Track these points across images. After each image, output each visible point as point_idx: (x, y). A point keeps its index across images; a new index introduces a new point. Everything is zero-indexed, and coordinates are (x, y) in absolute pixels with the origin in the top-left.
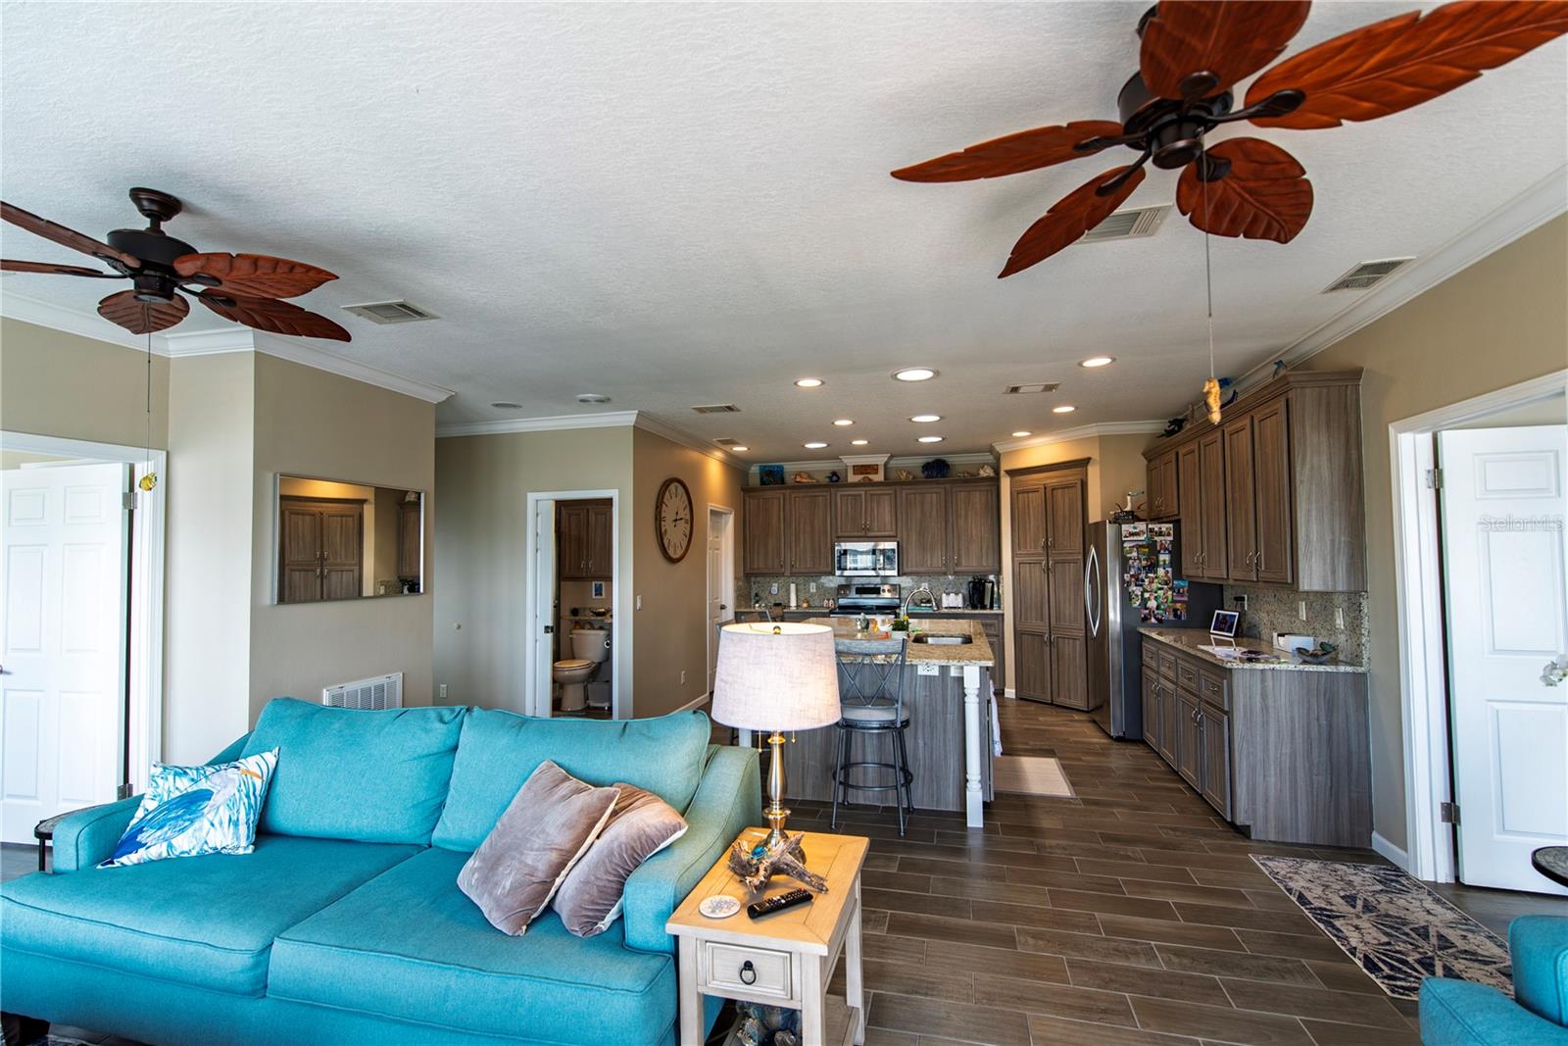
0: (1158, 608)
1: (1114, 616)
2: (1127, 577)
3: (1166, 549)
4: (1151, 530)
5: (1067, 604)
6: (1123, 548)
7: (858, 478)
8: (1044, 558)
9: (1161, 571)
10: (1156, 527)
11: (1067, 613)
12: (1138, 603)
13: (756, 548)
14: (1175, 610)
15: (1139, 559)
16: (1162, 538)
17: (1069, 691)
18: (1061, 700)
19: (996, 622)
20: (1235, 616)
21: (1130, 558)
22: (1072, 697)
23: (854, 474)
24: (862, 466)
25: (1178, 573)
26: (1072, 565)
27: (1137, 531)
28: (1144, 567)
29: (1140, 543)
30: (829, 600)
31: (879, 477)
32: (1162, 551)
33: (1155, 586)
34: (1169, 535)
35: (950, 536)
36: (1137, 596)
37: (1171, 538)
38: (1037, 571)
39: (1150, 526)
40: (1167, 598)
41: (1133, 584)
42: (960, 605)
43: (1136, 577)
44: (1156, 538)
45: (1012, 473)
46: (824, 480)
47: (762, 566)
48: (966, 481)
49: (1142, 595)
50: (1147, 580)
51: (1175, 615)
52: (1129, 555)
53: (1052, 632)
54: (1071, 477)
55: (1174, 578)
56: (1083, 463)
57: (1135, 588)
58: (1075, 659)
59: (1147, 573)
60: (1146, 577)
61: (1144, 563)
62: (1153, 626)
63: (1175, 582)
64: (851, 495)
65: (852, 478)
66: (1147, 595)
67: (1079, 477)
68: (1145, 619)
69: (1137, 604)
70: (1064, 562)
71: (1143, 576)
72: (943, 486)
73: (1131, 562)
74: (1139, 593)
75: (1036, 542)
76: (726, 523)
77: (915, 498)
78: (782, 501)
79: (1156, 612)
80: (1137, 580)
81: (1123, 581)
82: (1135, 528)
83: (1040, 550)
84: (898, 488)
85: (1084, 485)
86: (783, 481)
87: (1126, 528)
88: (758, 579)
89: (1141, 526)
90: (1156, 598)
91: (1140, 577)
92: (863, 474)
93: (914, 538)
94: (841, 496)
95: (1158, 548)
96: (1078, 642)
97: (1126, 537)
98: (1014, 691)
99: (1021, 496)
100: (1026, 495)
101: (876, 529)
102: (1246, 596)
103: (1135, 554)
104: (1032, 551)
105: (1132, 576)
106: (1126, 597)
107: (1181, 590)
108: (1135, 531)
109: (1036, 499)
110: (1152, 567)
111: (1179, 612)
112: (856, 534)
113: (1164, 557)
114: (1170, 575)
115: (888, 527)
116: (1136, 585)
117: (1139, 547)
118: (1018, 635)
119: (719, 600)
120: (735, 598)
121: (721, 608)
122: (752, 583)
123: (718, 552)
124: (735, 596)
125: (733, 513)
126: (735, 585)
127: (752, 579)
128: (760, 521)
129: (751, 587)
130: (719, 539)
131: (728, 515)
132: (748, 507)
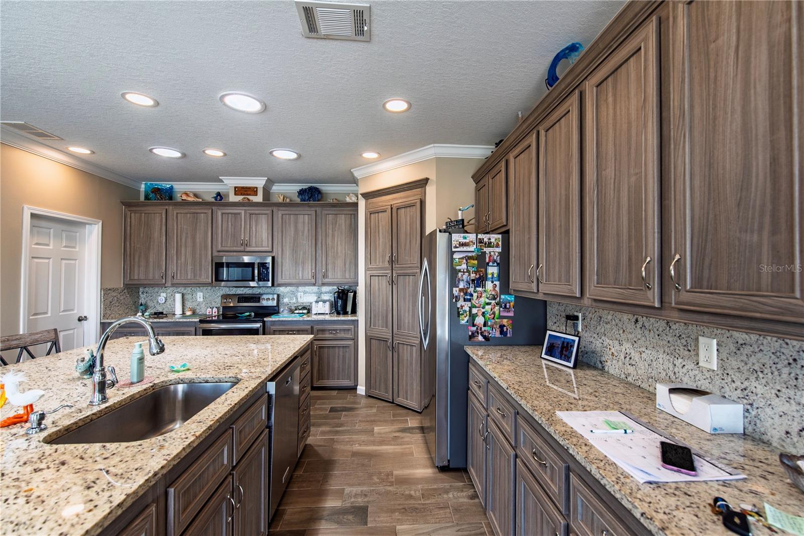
0: (485, 324)
1: (443, 331)
2: (456, 291)
3: (495, 261)
4: (481, 241)
5: (407, 314)
6: (452, 259)
7: (239, 198)
8: (390, 272)
9: (489, 285)
10: (485, 238)
11: (407, 321)
12: (466, 319)
13: (137, 259)
14: (502, 327)
15: (468, 271)
16: (491, 249)
17: (407, 392)
18: (400, 400)
19: (352, 327)
20: (574, 341)
21: (460, 271)
22: (409, 398)
23: (235, 194)
24: (243, 188)
25: (505, 287)
26: (411, 277)
27: (467, 241)
28: (473, 280)
29: (470, 254)
30: (212, 308)
31: (259, 198)
32: (491, 264)
33: (483, 300)
34: (497, 246)
35: (319, 252)
36: (465, 311)
37: (499, 250)
38: (384, 282)
39: (480, 236)
40: (494, 313)
41: (462, 299)
42: (328, 311)
43: (464, 291)
44: (485, 250)
45: (367, 196)
46: (210, 199)
47: (142, 277)
48: (333, 205)
49: (470, 311)
50: (475, 295)
51: (502, 332)
52: (458, 268)
53: (395, 338)
54: (411, 196)
55: (501, 293)
56: (422, 183)
57: (463, 303)
58: (411, 364)
59: (475, 287)
60: (475, 292)
61: (473, 276)
62: (480, 344)
63: (503, 297)
64: (232, 214)
65: (233, 198)
66: (474, 311)
67: (419, 197)
68: (472, 336)
69: (464, 320)
70: (405, 275)
71: (471, 290)
72: (313, 209)
73: (460, 274)
74: (467, 309)
75: (384, 256)
76: (91, 233)
77: (290, 219)
78: (164, 216)
79: (483, 329)
80: (466, 294)
81: (452, 295)
82: (465, 238)
83: (387, 264)
84: (275, 209)
85: (422, 203)
86: (171, 198)
87: (457, 238)
88: (147, 289)
89: (472, 237)
90: (483, 314)
91: (469, 291)
92: (244, 195)
93: (288, 253)
94: (222, 214)
95: (487, 260)
96: (414, 348)
97: (456, 247)
98: (364, 388)
99: (372, 215)
100: (377, 215)
101: (254, 245)
102: (580, 315)
103: (464, 266)
104: (381, 265)
105: (461, 290)
106: (455, 313)
107: (508, 305)
108: (464, 241)
109: (385, 218)
110: (480, 281)
111: (505, 329)
112: (235, 249)
113: (493, 270)
114: (498, 289)
115: (265, 243)
116: (465, 300)
117: (468, 258)
118: (369, 340)
119: (75, 312)
120: (102, 309)
121: (80, 320)
122: (140, 293)
123: (73, 262)
124: (102, 306)
125: (100, 224)
126: (102, 295)
127: (141, 290)
128: (142, 235)
129: (138, 297)
130: (77, 249)
131: (93, 225)
132: (129, 220)
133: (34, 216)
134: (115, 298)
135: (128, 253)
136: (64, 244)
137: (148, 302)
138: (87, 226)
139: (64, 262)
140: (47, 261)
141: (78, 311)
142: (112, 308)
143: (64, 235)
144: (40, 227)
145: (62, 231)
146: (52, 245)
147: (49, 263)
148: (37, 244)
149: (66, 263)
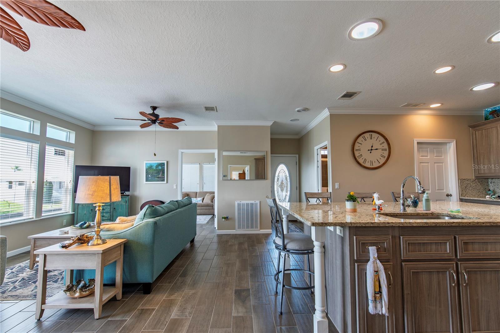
13: (481, 161)
47: (487, 171)
88: (494, 180)
119: (445, 191)
120: (460, 191)
121: (448, 195)
122: (489, 183)
123: (441, 164)
124: (460, 189)
125: (455, 142)
126: (459, 183)
127: (490, 180)
128: (484, 144)
129: (488, 185)
130: (443, 157)
131: (451, 143)
132: (475, 136)
133: (418, 143)
134: (469, 185)
135: (476, 157)
136: (435, 155)
137: (496, 189)
138: (448, 144)
139: (436, 164)
140: (427, 164)
141: (446, 190)
142: (467, 191)
143: (435, 151)
144: (422, 148)
145: (434, 148)
146: (429, 157)
147: (428, 165)
148: (422, 156)
149: (437, 165)
